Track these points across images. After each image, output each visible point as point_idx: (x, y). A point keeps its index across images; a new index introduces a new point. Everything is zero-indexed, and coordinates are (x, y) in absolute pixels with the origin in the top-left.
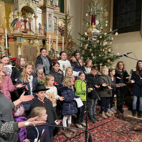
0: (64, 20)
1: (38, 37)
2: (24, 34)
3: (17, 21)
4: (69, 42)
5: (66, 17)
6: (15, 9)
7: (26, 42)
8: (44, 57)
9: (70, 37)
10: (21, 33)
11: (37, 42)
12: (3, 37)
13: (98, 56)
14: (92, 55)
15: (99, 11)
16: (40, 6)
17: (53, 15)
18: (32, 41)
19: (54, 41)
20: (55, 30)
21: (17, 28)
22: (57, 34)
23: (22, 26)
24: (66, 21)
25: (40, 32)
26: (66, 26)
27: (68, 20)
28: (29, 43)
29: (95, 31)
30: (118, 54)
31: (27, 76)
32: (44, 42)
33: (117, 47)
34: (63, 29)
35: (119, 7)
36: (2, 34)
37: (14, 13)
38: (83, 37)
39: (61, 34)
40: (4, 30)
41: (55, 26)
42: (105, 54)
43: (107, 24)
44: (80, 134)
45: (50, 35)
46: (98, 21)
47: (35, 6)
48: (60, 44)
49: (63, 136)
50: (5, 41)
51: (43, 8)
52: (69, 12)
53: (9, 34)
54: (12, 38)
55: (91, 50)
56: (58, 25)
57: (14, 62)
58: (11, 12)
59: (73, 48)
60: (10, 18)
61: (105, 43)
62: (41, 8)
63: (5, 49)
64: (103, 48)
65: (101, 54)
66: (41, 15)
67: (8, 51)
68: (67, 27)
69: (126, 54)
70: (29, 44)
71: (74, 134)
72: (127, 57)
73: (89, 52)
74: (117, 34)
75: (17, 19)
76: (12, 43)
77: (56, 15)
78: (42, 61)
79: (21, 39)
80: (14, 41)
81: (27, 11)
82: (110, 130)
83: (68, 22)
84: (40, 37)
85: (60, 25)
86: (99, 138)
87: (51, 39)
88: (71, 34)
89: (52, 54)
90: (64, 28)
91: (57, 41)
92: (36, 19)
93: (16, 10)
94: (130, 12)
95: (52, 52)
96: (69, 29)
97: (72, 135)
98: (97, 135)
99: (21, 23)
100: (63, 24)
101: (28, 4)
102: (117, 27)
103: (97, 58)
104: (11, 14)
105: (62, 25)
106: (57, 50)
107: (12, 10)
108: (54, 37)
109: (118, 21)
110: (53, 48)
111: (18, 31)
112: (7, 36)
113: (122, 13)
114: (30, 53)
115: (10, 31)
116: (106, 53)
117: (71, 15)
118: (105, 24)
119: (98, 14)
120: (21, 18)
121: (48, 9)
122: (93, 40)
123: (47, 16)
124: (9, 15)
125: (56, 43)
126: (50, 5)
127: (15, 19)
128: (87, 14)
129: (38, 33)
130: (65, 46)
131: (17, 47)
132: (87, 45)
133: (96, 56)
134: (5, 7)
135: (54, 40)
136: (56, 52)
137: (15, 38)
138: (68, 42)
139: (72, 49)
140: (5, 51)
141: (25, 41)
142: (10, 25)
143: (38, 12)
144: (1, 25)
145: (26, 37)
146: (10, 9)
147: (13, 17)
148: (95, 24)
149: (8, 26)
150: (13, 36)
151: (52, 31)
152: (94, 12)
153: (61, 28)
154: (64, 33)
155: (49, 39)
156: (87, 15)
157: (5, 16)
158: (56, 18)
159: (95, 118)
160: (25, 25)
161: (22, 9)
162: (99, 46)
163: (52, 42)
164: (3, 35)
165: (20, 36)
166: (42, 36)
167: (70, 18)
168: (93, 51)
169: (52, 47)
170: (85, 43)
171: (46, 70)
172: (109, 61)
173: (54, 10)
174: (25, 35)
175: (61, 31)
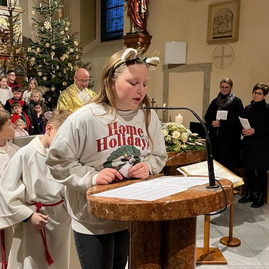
0: (7, 18)
4: (17, 53)
5: (11, 13)
9: (20, 46)
14: (40, 74)
24: (11, 19)
26: (11, 27)
27: (15, 17)
34: (6, 32)
39: (3, 41)
52: (16, 4)
59: (25, 63)
68: (13, 29)
83: (15, 21)
90: (8, 31)
96: (17, 32)
100: (6, 24)
105: (3, 25)
109: (107, 19)
132: (33, 59)
138: (15, 54)
153: (2, 30)
154: (8, 39)
167: (19, 14)
175: (2, 34)
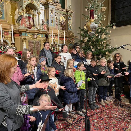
0: (65, 16)
1: (41, 31)
2: (28, 29)
3: (22, 17)
5: (67, 13)
6: (19, 6)
7: (31, 37)
8: (47, 50)
9: (71, 32)
10: (25, 28)
11: (40, 36)
12: (10, 32)
13: (97, 48)
14: (92, 47)
15: (97, 6)
16: (42, 3)
17: (55, 11)
18: (35, 35)
19: (56, 36)
20: (57, 25)
21: (22, 24)
22: (59, 28)
23: (26, 22)
24: (67, 16)
25: (43, 27)
26: (67, 21)
27: (69, 15)
28: (33, 37)
29: (93, 25)
30: (116, 46)
31: (32, 67)
32: (47, 36)
33: (115, 40)
34: (65, 24)
35: (116, 2)
36: (9, 29)
37: (19, 10)
38: (83, 31)
39: (63, 29)
40: (11, 26)
41: (57, 22)
42: (103, 47)
43: (105, 18)
44: (81, 120)
45: (52, 30)
46: (97, 15)
47: (38, 3)
48: (62, 38)
49: (66, 122)
50: (12, 36)
51: (46, 5)
52: (69, 8)
53: (15, 30)
54: (18, 33)
55: (90, 43)
56: (60, 21)
57: (20, 55)
58: (16, 9)
59: (74, 41)
60: (15, 15)
61: (104, 36)
62: (43, 5)
63: (12, 44)
64: (102, 41)
65: (100, 47)
66: (44, 11)
67: (15, 45)
68: (68, 22)
69: (123, 46)
70: (33, 39)
71: (75, 120)
72: (124, 48)
73: (88, 45)
74: (114, 27)
75: (22, 16)
76: (18, 38)
77: (58, 11)
78: (45, 54)
79: (26, 34)
80: (20, 36)
81: (31, 8)
82: (109, 117)
83: (69, 18)
84: (43, 32)
85: (61, 20)
86: (98, 124)
87: (53, 34)
88: (72, 29)
89: (55, 48)
90: (65, 23)
91: (59, 35)
92: (39, 15)
93: (21, 7)
94: (127, 6)
95: (54, 45)
96: (70, 24)
97: (74, 121)
98: (96, 121)
99: (26, 19)
100: (64, 20)
101: (32, 1)
102: (115, 21)
103: (96, 50)
104: (16, 11)
105: (63, 20)
106: (59, 44)
107: (17, 8)
108: (56, 32)
109: (115, 15)
110: (55, 42)
111: (23, 27)
112: (13, 31)
113: (119, 7)
114: (35, 46)
115: (16, 27)
116: (105, 46)
117: (72, 10)
118: (103, 19)
119: (96, 9)
120: (25, 15)
121: (50, 6)
122: (92, 33)
123: (50, 13)
124: (14, 12)
125: (57, 37)
126: (52, 2)
127: (20, 15)
128: (86, 9)
129: (41, 29)
130: (67, 39)
131: (23, 41)
132: (87, 38)
133: (95, 49)
134: (10, 5)
135: (56, 34)
136: (58, 45)
137: (20, 34)
138: (69, 36)
139: (73, 43)
140: (11, 45)
141: (29, 36)
142: (15, 21)
143: (40, 8)
144: (8, 22)
145: (30, 32)
146: (16, 7)
147: (18, 14)
148: (93, 19)
149: (14, 22)
150: (18, 31)
151: (54, 26)
152: (93, 7)
153: (63, 23)
154: (65, 28)
155: (51, 34)
156: (86, 11)
157: (11, 13)
158: (58, 14)
159: (94, 106)
160: (29, 21)
161: (26, 6)
162: (98, 39)
163: (54, 36)
164: (10, 31)
165: (25, 31)
166: (45, 31)
167: (71, 14)
168: (92, 44)
169: (54, 40)
170: (85, 36)
171: (49, 62)
172: (107, 53)
173: (56, 6)
174: (30, 30)
175: (63, 25)
